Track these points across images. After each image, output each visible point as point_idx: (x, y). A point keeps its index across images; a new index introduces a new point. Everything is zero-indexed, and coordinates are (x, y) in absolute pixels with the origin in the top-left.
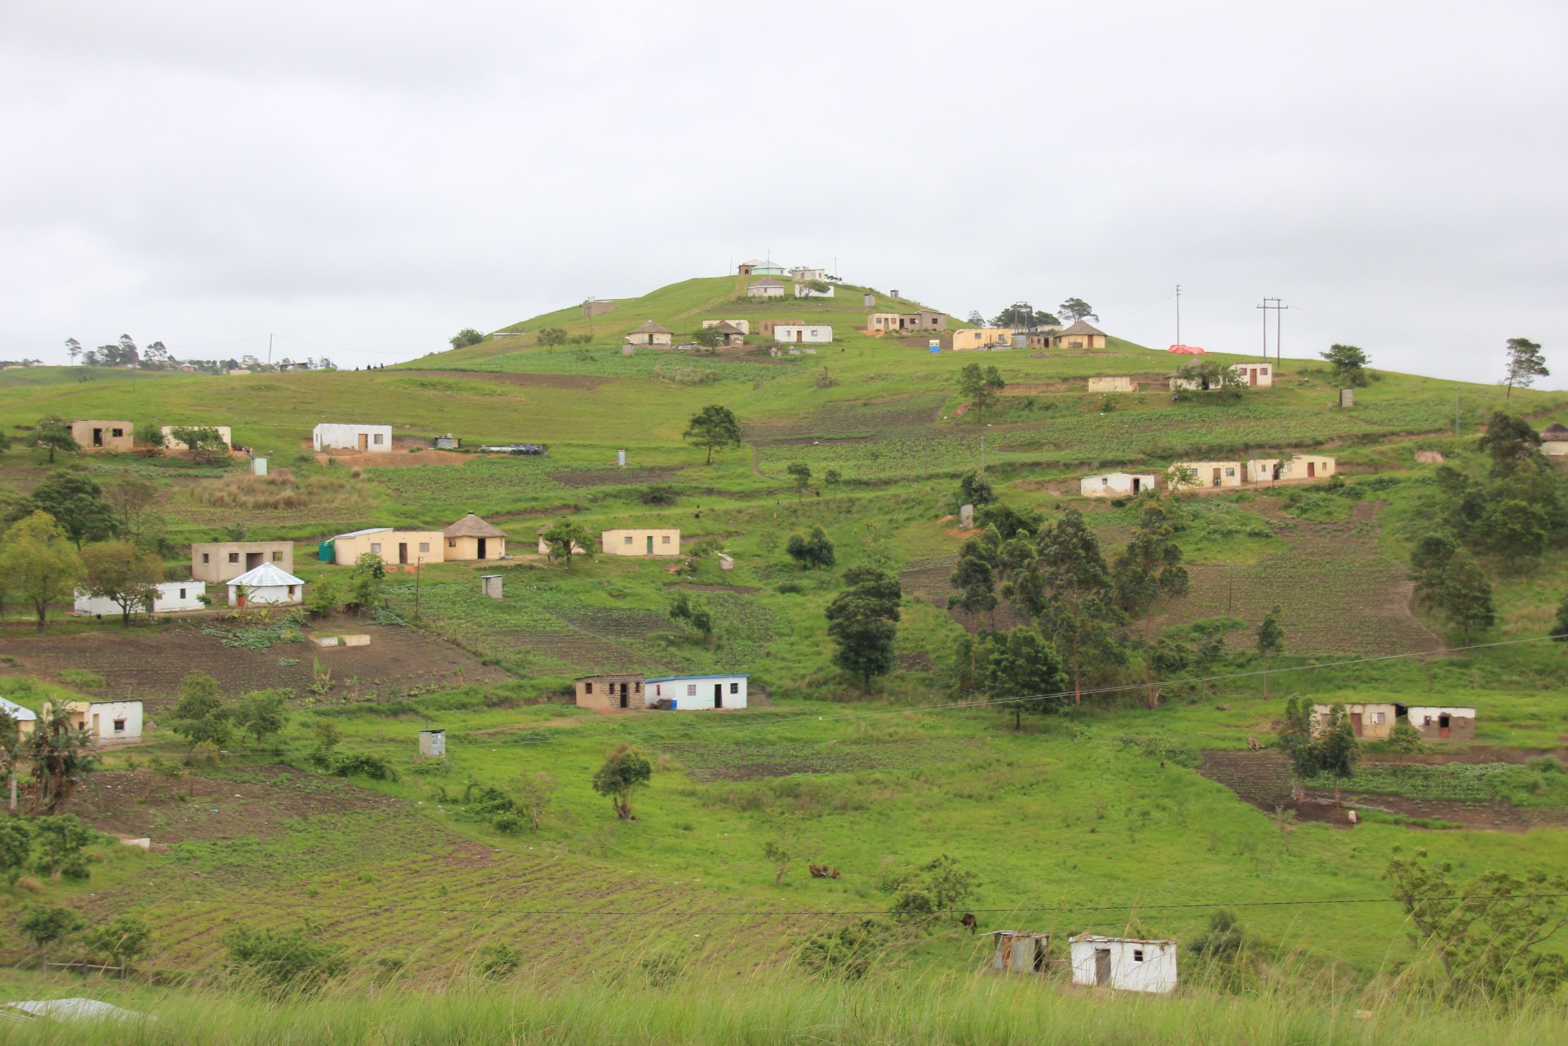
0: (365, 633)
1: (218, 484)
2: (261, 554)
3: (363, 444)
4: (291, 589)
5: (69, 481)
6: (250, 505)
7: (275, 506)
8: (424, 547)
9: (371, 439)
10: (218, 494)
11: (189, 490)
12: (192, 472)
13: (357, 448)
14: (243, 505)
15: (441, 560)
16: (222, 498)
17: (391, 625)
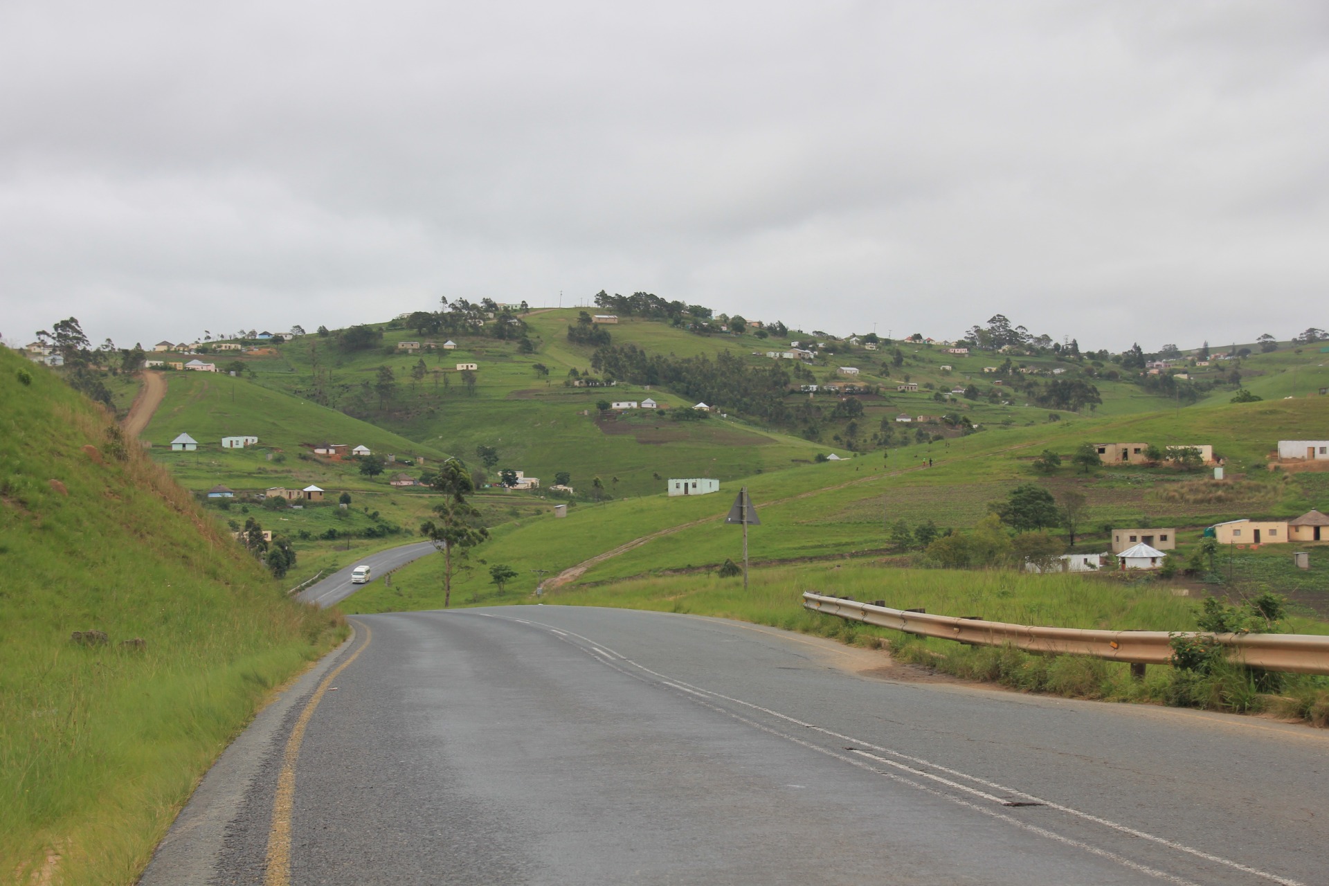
0: (1187, 588)
1: (1175, 486)
2: (1152, 536)
3: (1311, 454)
4: (1154, 559)
5: (1033, 493)
6: (1191, 501)
7: (1209, 501)
8: (1273, 532)
9: (1317, 451)
10: (1172, 494)
11: (1156, 491)
12: (1173, 477)
13: (1306, 457)
14: (1187, 501)
15: (1285, 540)
16: (1173, 497)
17: (1212, 583)
